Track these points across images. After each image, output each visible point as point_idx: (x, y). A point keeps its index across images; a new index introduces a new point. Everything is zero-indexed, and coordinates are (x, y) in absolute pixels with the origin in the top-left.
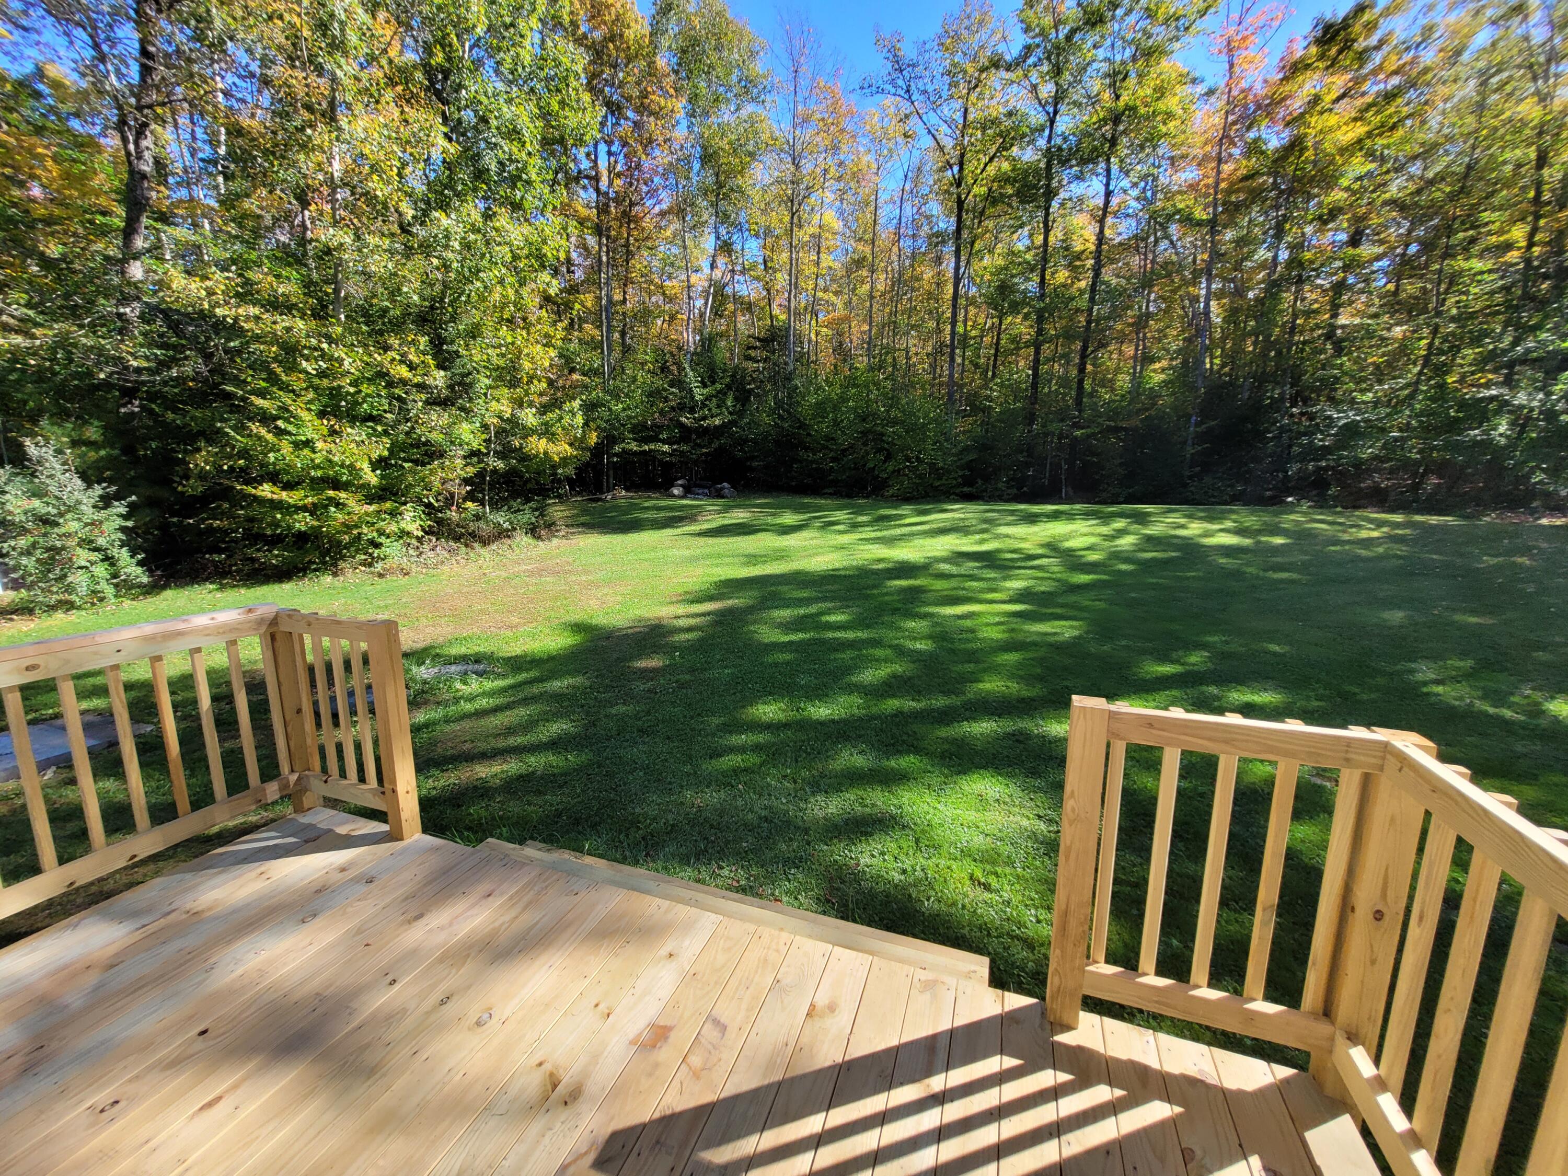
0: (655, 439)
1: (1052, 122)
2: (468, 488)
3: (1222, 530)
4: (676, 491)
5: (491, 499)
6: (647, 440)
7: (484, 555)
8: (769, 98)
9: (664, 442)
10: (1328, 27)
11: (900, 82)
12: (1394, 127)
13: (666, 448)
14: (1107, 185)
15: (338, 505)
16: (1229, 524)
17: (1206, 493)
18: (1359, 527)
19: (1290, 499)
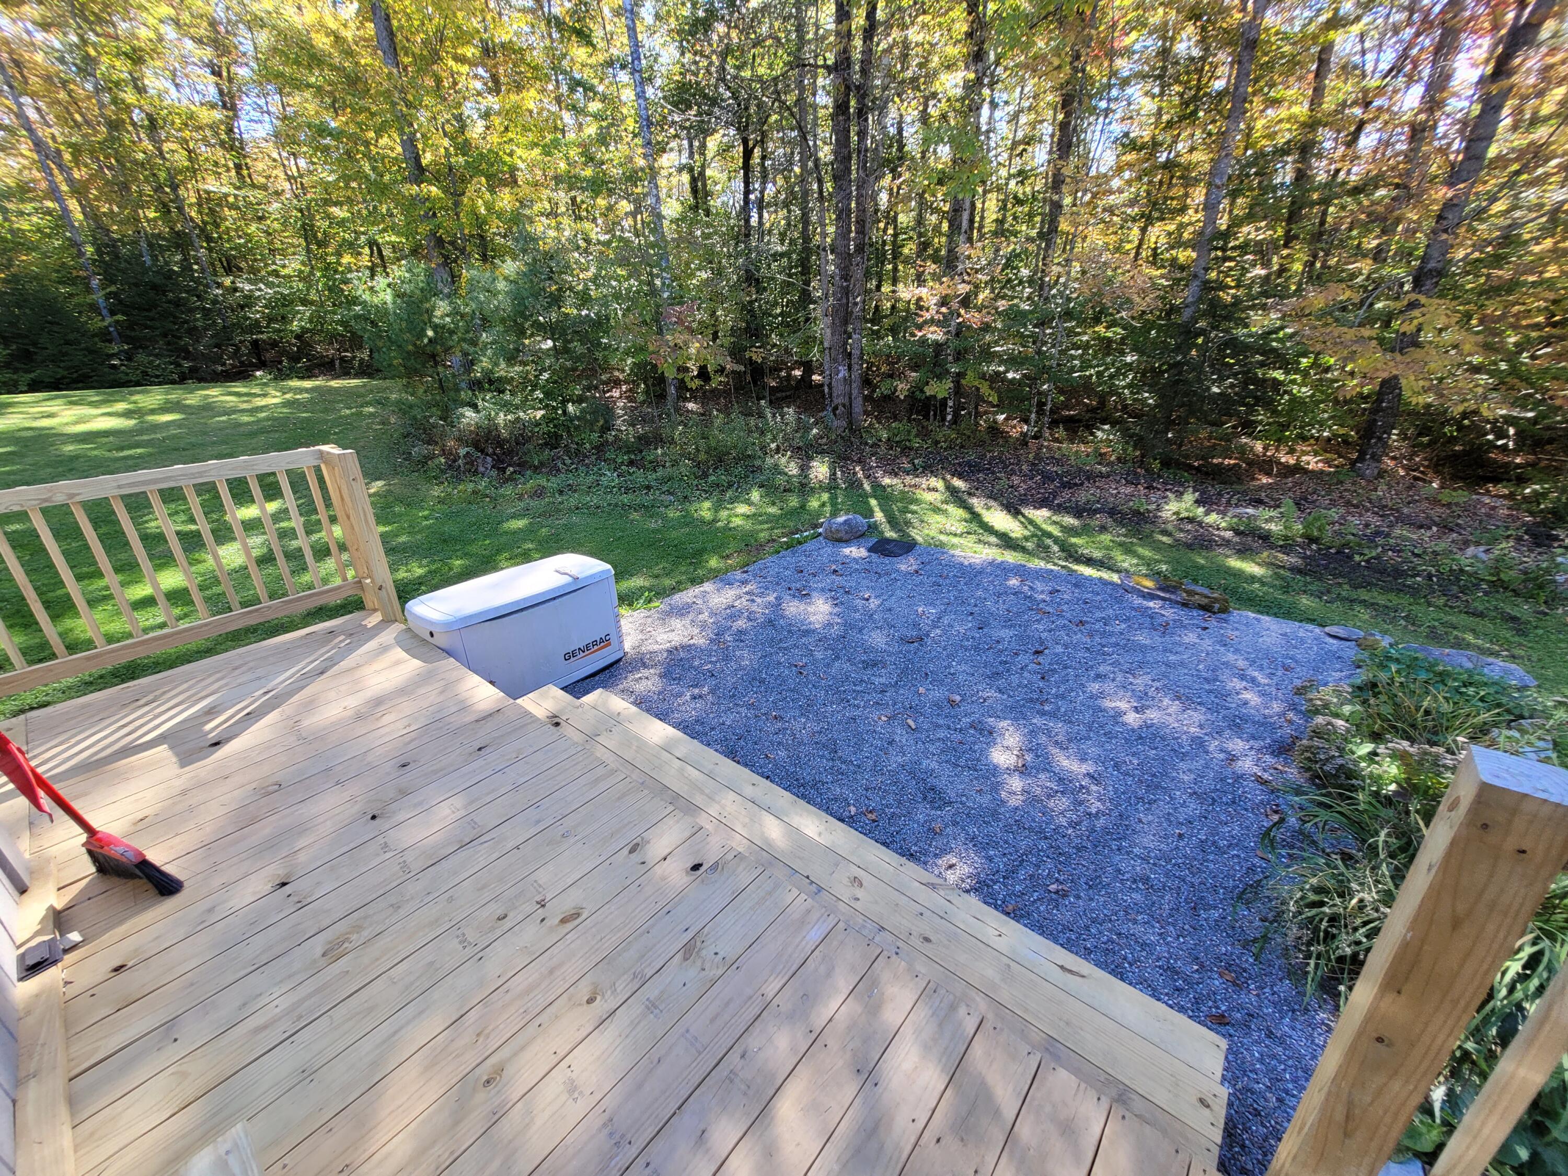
3: (106, 414)
16: (121, 406)
17: (145, 373)
18: (265, 395)
19: (258, 373)
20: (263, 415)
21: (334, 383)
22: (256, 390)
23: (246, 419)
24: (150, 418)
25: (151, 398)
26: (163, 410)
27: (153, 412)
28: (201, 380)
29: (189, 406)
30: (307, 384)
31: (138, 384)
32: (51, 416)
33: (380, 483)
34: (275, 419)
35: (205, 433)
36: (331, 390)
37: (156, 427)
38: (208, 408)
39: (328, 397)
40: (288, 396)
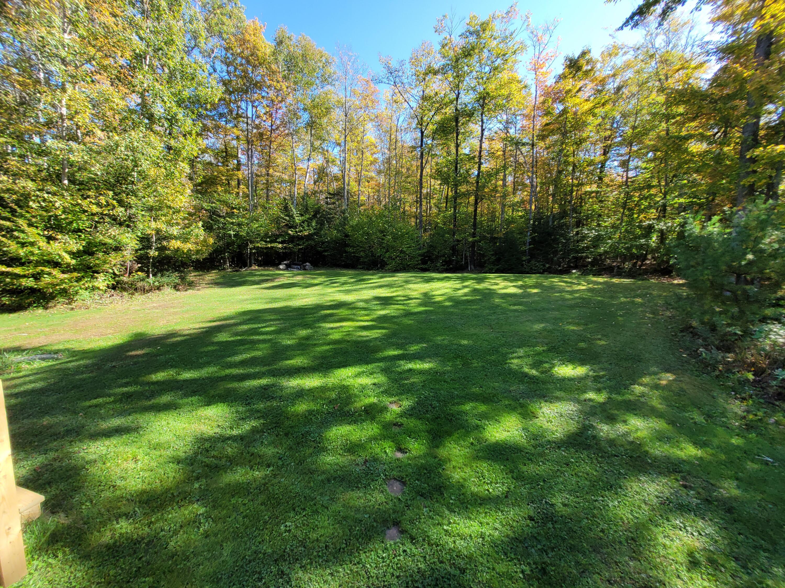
0: (275, 241)
1: (457, 98)
2: (139, 265)
3: (514, 286)
4: (281, 267)
5: (153, 271)
6: (271, 242)
7: (139, 298)
8: (337, 83)
9: (279, 243)
10: (571, 60)
11: (391, 78)
12: (603, 105)
13: (280, 246)
14: (482, 126)
15: (49, 274)
16: (520, 283)
17: (531, 268)
18: (579, 284)
19: (574, 271)
20: (577, 295)
21: (615, 280)
22: (575, 281)
23: (568, 296)
24: (529, 290)
25: (531, 280)
26: (535, 287)
27: (530, 287)
28: (550, 273)
29: (544, 286)
30: (600, 280)
31: (528, 273)
32: (497, 284)
33: (670, 377)
34: (583, 299)
35: (549, 302)
36: (614, 285)
37: (530, 295)
38: (552, 288)
39: (613, 289)
40: (590, 286)
